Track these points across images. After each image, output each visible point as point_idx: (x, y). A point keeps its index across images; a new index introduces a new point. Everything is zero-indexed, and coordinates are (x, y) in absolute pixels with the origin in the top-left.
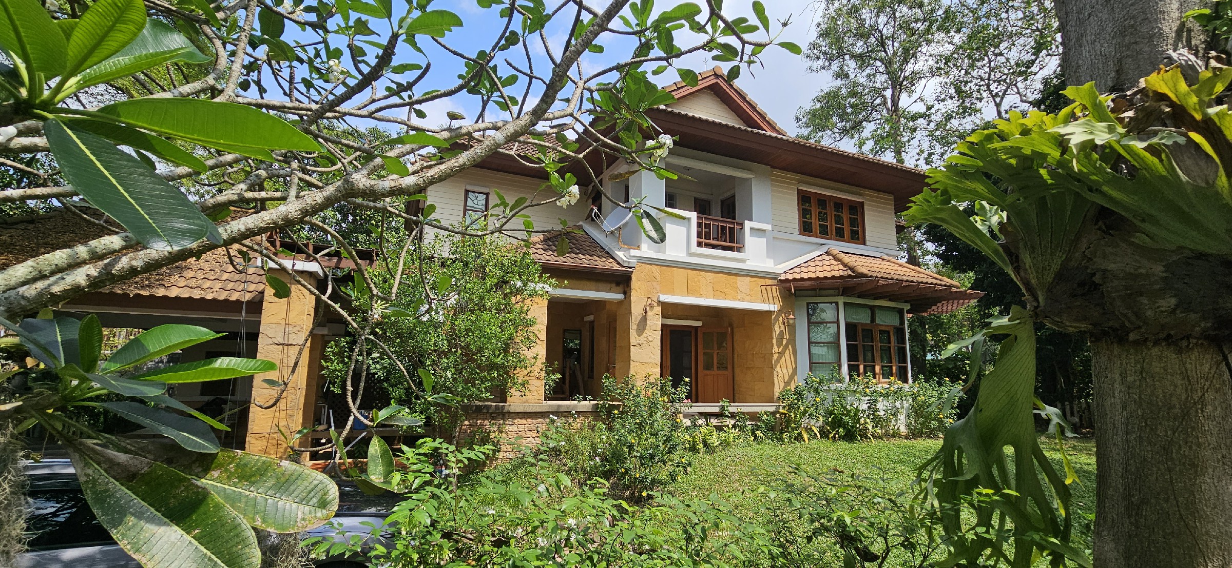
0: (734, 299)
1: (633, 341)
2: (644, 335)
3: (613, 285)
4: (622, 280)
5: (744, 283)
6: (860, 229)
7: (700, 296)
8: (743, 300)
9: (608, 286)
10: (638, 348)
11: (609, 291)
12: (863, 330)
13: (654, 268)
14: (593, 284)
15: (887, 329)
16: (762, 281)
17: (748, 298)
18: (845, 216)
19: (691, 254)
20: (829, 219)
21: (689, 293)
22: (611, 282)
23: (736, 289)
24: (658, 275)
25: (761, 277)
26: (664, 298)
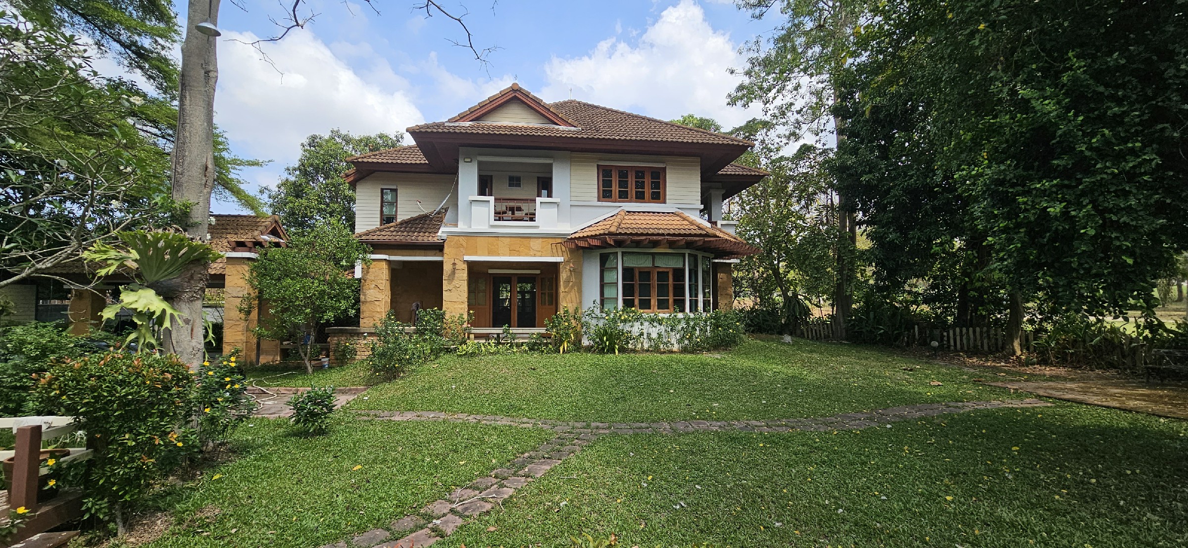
0: (527, 255)
1: (444, 288)
2: (453, 283)
3: (438, 251)
4: (439, 248)
5: (536, 244)
6: (661, 191)
7: (498, 255)
8: (535, 255)
9: (434, 252)
10: (449, 292)
11: (435, 255)
12: (640, 272)
13: (461, 239)
14: (423, 252)
15: (665, 270)
16: (553, 241)
17: (540, 254)
18: (648, 181)
19: (492, 226)
20: (629, 186)
21: (490, 253)
22: (436, 249)
23: (529, 248)
24: (464, 244)
25: (552, 238)
26: (467, 258)
